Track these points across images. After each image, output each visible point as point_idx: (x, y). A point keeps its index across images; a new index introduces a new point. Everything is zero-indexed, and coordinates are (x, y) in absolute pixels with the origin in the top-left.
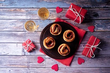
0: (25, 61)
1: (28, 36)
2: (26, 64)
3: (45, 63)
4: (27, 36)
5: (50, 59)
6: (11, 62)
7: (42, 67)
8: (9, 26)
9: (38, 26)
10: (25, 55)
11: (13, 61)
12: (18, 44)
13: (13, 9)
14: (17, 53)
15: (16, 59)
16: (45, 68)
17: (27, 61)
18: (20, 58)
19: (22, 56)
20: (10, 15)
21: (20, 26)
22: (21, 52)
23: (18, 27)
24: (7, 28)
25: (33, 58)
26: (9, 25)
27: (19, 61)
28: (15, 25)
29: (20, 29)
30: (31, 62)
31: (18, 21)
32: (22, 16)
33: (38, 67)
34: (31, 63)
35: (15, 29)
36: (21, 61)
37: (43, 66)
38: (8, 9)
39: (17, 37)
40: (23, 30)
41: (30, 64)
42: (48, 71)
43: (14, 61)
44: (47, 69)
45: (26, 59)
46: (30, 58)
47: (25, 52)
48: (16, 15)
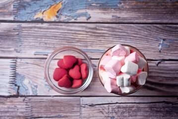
1: (29, 36)
5: (93, 108)
9: (60, 6)
10: (17, 96)
17: (24, 114)
18: (3, 103)
22: (8, 85)
25: (44, 104)
40: (12, 18)
45: (22, 108)
46: (34, 105)
47: (19, 87)
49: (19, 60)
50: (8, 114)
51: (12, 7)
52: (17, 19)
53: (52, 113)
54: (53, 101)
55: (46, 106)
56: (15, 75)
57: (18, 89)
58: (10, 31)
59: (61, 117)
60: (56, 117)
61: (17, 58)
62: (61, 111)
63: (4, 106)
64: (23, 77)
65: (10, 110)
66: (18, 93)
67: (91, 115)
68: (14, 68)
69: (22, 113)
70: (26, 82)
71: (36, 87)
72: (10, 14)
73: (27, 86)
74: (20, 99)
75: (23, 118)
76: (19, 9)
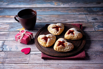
1: (13, 35)
2: (2, 60)
3: (28, 59)
4: (11, 35)
5: (36, 55)
7: (23, 63)
16: (27, 64)
17: (3, 57)
21: (5, 28)
23: (2, 28)
25: (13, 54)
29: (4, 30)
30: (9, 57)
31: (4, 24)
32: (9, 20)
33: (17, 63)
34: (9, 59)
37: (25, 61)
40: (7, 30)
41: (7, 60)
42: (31, 67)
44: (31, 64)
46: (9, 54)
47: (3, 49)
48: (3, 20)
49: (6, 41)
52: (9, 31)
53: (16, 56)
54: (18, 53)
55: (14, 54)
56: (3, 45)
58: (5, 34)
59: (20, 58)
60: (18, 58)
62: (21, 56)
64: (7, 46)
66: (3, 50)
68: (4, 43)
69: (2, 56)
70: (7, 47)
71: (12, 48)
72: (7, 29)
73: (7, 48)
74: (3, 52)
75: (2, 58)
76: (10, 28)
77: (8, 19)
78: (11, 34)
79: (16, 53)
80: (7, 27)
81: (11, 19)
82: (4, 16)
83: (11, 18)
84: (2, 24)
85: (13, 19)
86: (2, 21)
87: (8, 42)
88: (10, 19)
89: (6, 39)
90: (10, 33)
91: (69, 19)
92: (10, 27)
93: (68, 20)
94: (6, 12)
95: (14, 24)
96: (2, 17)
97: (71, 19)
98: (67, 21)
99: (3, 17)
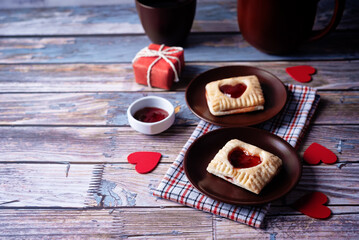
0: (99, 231)
1: (128, 139)
4: (122, 141)
6: (22, 233)
8: (43, 112)
10: (101, 207)
11: (33, 232)
12: (72, 165)
13: (72, 67)
14: (62, 198)
15: (49, 224)
17: (110, 232)
18: (74, 217)
19: (84, 209)
20: (59, 82)
21: (93, 114)
22: (86, 195)
23: (84, 115)
24: (32, 118)
25: (147, 218)
26: (44, 109)
27: (63, 232)
28: (71, 109)
29: (93, 119)
30: (131, 232)
31: (87, 96)
32: (106, 82)
35: (69, 120)
36: (77, 229)
38: (51, 67)
39: (75, 143)
40: (104, 123)
43: (39, 229)
45: (106, 223)
46: (128, 218)
47: (104, 196)
48: (82, 81)
49: (107, 165)
50: (79, 232)
51: (106, 112)
52: (110, 123)
53: (160, 229)
54: (164, 214)
55: (150, 220)
56: (99, 183)
57: (103, 199)
58: (99, 135)
59: (177, 234)
60: (168, 234)
61: (106, 163)
62: (178, 226)
63: (73, 221)
64: (114, 185)
65: (84, 226)
66: (102, 203)
67: (233, 231)
68: (100, 174)
69: (106, 229)
70: (117, 190)
71: (135, 195)
72: (103, 119)
73: (118, 195)
74: (104, 211)
75: (108, 236)
76: (115, 114)
77: (99, 79)
78: (122, 136)
79: (154, 214)
80: (102, 110)
81: (111, 79)
82: (81, 68)
83: (112, 74)
84: (80, 98)
85: (117, 79)
86: (78, 85)
87: (116, 169)
88: (105, 78)
89: (106, 156)
90: (117, 132)
91: (331, 76)
92: (112, 109)
93: (329, 80)
94: (87, 50)
95: (126, 98)
96: (75, 70)
97: (341, 76)
98: (327, 83)
99: (79, 72)
